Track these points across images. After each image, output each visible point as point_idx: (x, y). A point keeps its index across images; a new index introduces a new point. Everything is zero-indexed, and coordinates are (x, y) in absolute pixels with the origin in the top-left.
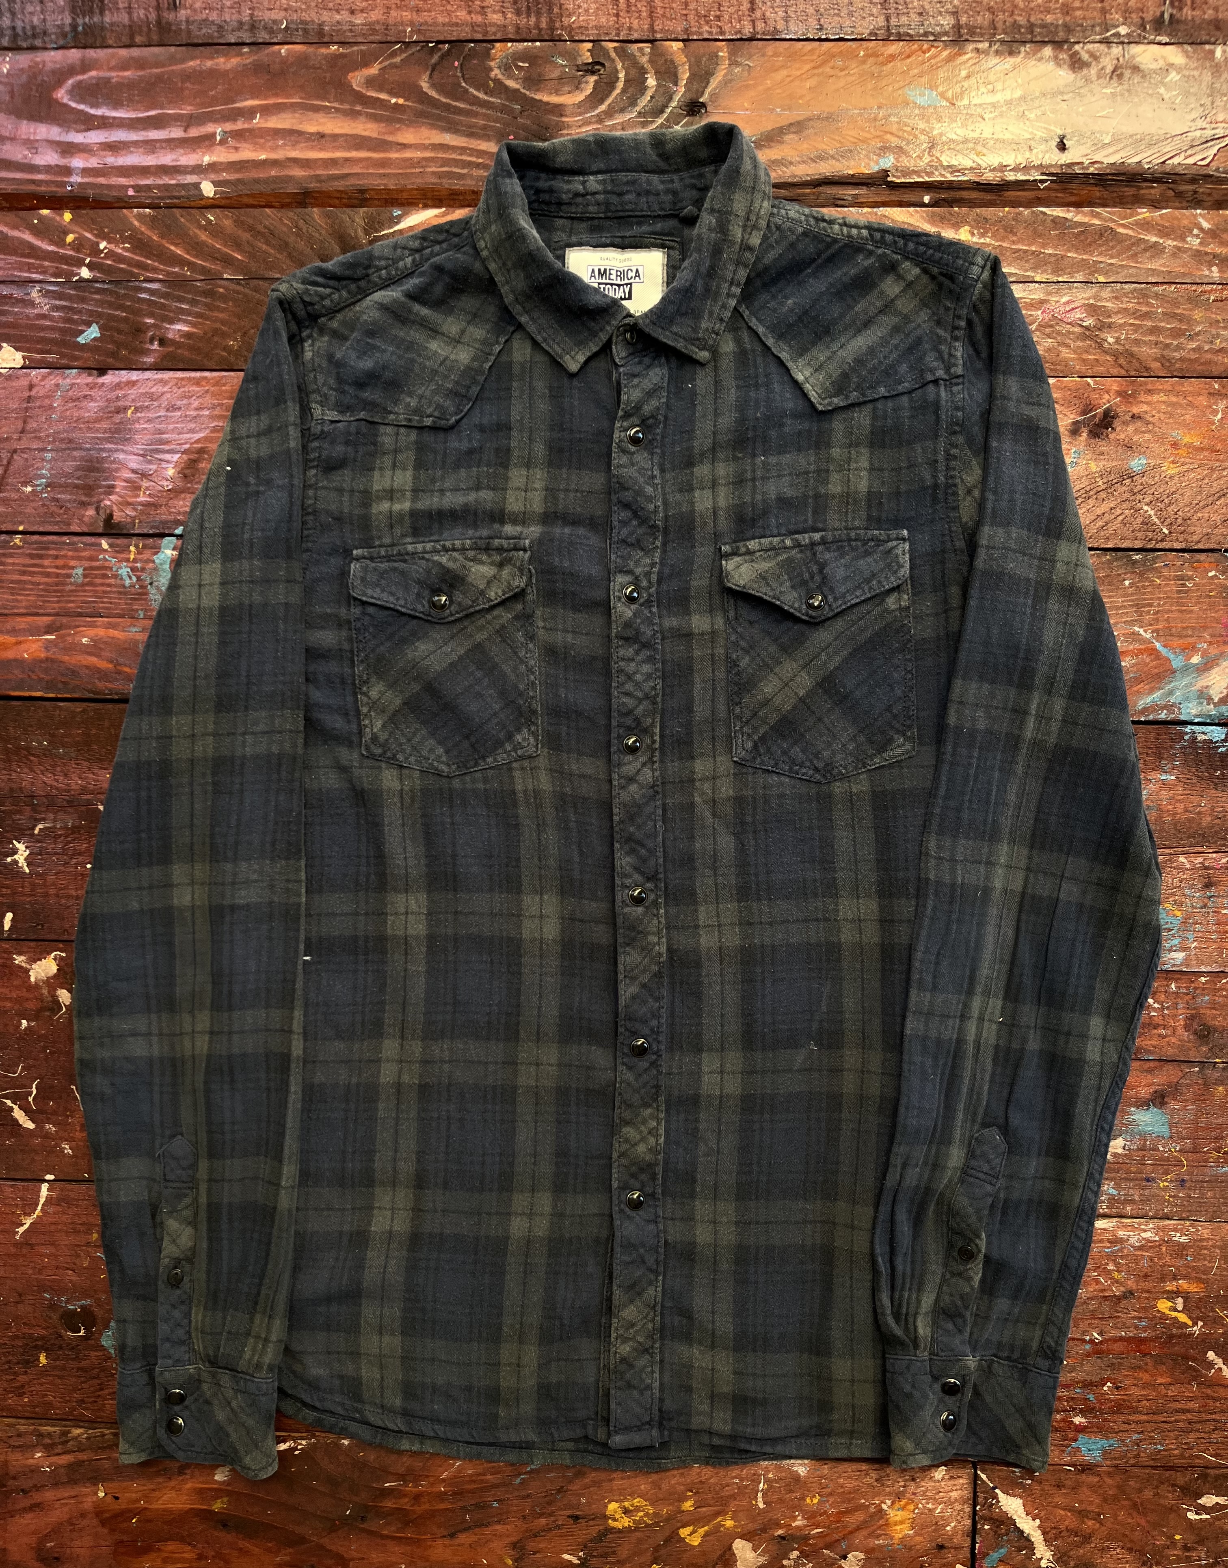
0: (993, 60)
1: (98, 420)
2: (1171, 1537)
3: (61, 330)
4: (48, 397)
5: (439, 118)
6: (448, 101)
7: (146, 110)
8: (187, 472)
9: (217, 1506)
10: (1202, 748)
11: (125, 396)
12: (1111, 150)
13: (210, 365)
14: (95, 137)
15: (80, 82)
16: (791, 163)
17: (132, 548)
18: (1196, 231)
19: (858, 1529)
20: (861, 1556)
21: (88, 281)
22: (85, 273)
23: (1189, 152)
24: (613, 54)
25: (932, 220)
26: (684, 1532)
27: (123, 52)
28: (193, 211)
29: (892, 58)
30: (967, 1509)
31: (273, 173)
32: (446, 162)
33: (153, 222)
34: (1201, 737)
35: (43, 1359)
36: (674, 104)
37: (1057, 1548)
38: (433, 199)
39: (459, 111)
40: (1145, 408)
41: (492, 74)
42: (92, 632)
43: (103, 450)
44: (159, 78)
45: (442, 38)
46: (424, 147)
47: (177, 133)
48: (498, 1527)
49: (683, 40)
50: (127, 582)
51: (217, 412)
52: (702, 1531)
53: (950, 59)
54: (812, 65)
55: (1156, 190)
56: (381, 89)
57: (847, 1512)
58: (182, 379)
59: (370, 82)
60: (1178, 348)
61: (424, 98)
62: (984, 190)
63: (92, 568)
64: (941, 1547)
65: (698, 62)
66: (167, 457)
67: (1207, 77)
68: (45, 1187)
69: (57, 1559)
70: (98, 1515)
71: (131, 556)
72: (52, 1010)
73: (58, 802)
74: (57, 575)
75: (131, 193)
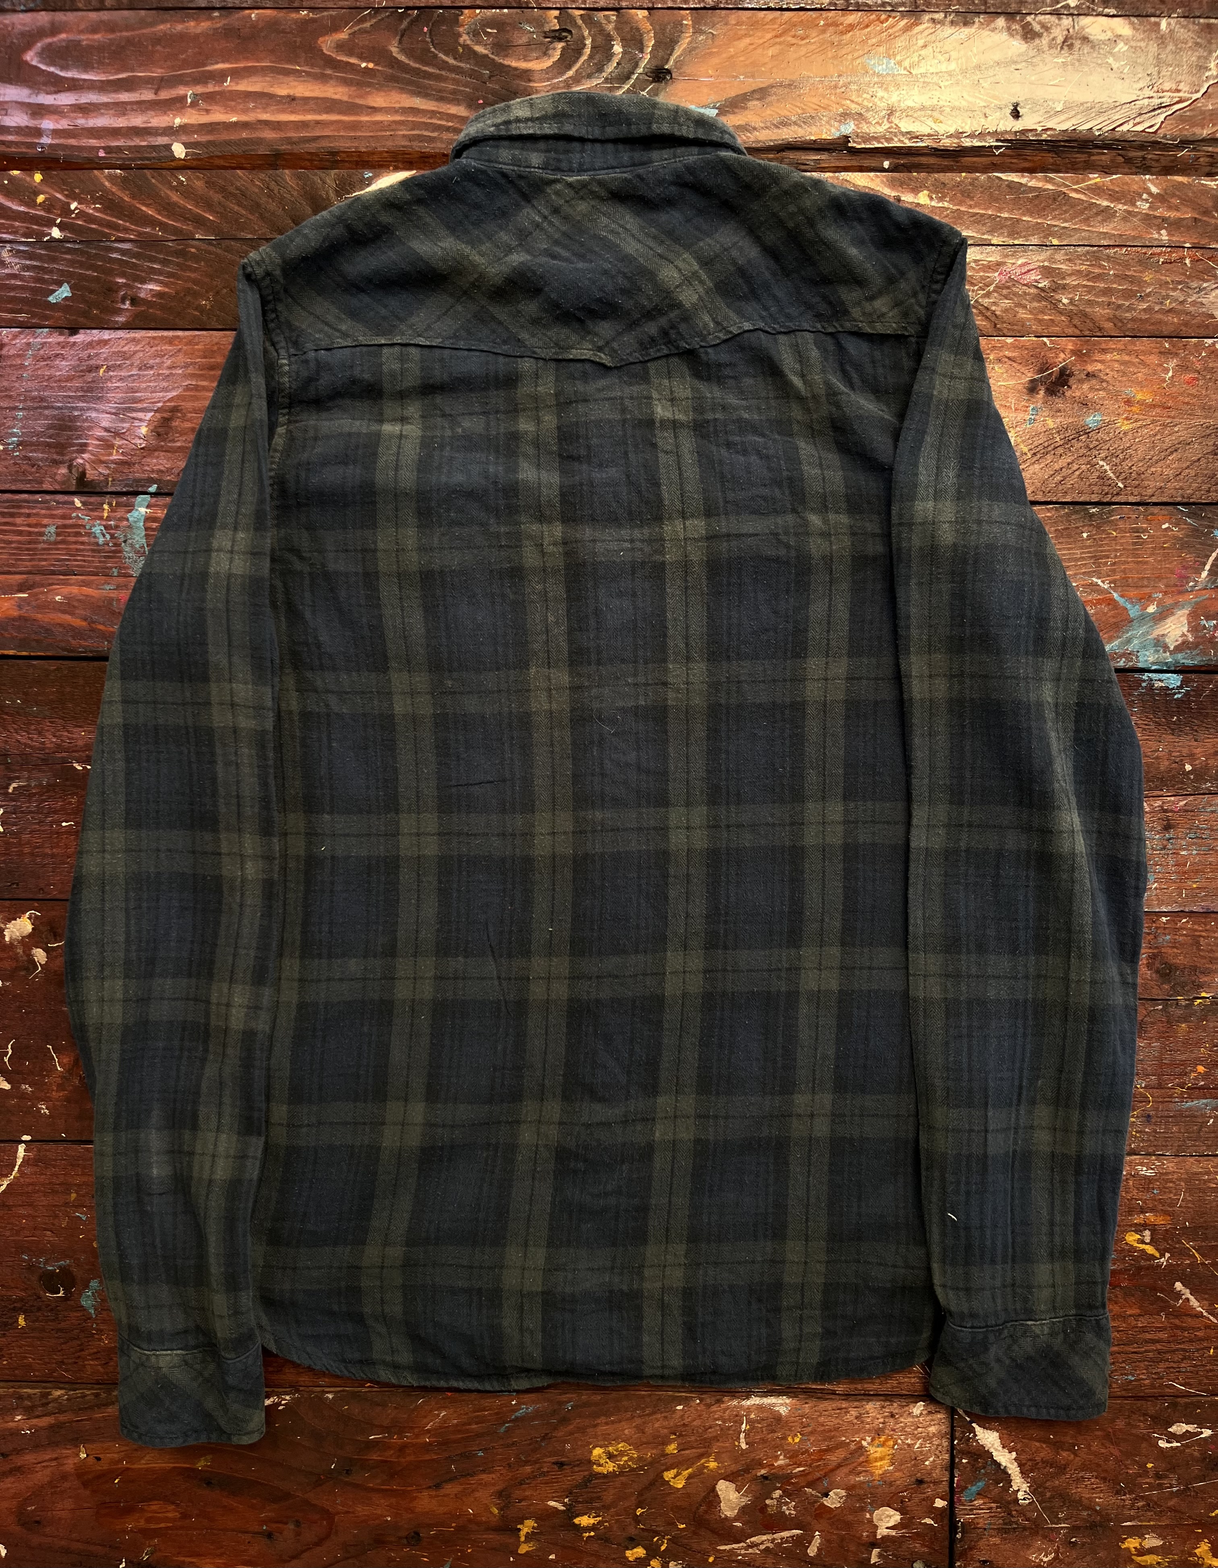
0: (948, 30)
1: (69, 379)
2: (1143, 1466)
3: (32, 289)
4: (19, 356)
5: (410, 82)
6: (417, 66)
7: (116, 74)
8: (160, 430)
9: (201, 1465)
10: (1159, 695)
11: (97, 355)
12: (1063, 117)
13: (181, 324)
14: (66, 99)
15: (50, 44)
16: (755, 129)
17: (106, 507)
18: (1145, 196)
19: (839, 1466)
20: (843, 1493)
21: (58, 240)
22: (56, 233)
23: (1138, 120)
24: (580, 22)
25: (892, 184)
26: (668, 1475)
27: (93, 15)
28: (164, 172)
29: (851, 27)
30: (945, 1443)
31: (244, 135)
32: (415, 126)
33: (124, 183)
34: (1158, 684)
35: (21, 1321)
36: (640, 70)
37: (1032, 1478)
38: (403, 162)
39: (429, 76)
40: (1099, 366)
41: (461, 40)
42: (66, 590)
43: (76, 409)
44: (129, 41)
45: (411, 4)
46: (395, 111)
47: (147, 95)
48: (484, 1476)
49: (648, 9)
50: (101, 540)
51: (190, 370)
52: (686, 1473)
53: (907, 29)
54: (774, 33)
55: (1106, 157)
56: (351, 54)
57: (828, 1450)
58: (154, 338)
59: (340, 47)
60: (1130, 309)
61: (394, 63)
62: (941, 156)
63: (65, 526)
64: (920, 1482)
65: (663, 30)
66: (140, 415)
67: (1153, 48)
68: (21, 1148)
69: (38, 1523)
70: (80, 1476)
71: (105, 514)
72: (27, 970)
73: (33, 760)
74: (29, 533)
75: (102, 154)
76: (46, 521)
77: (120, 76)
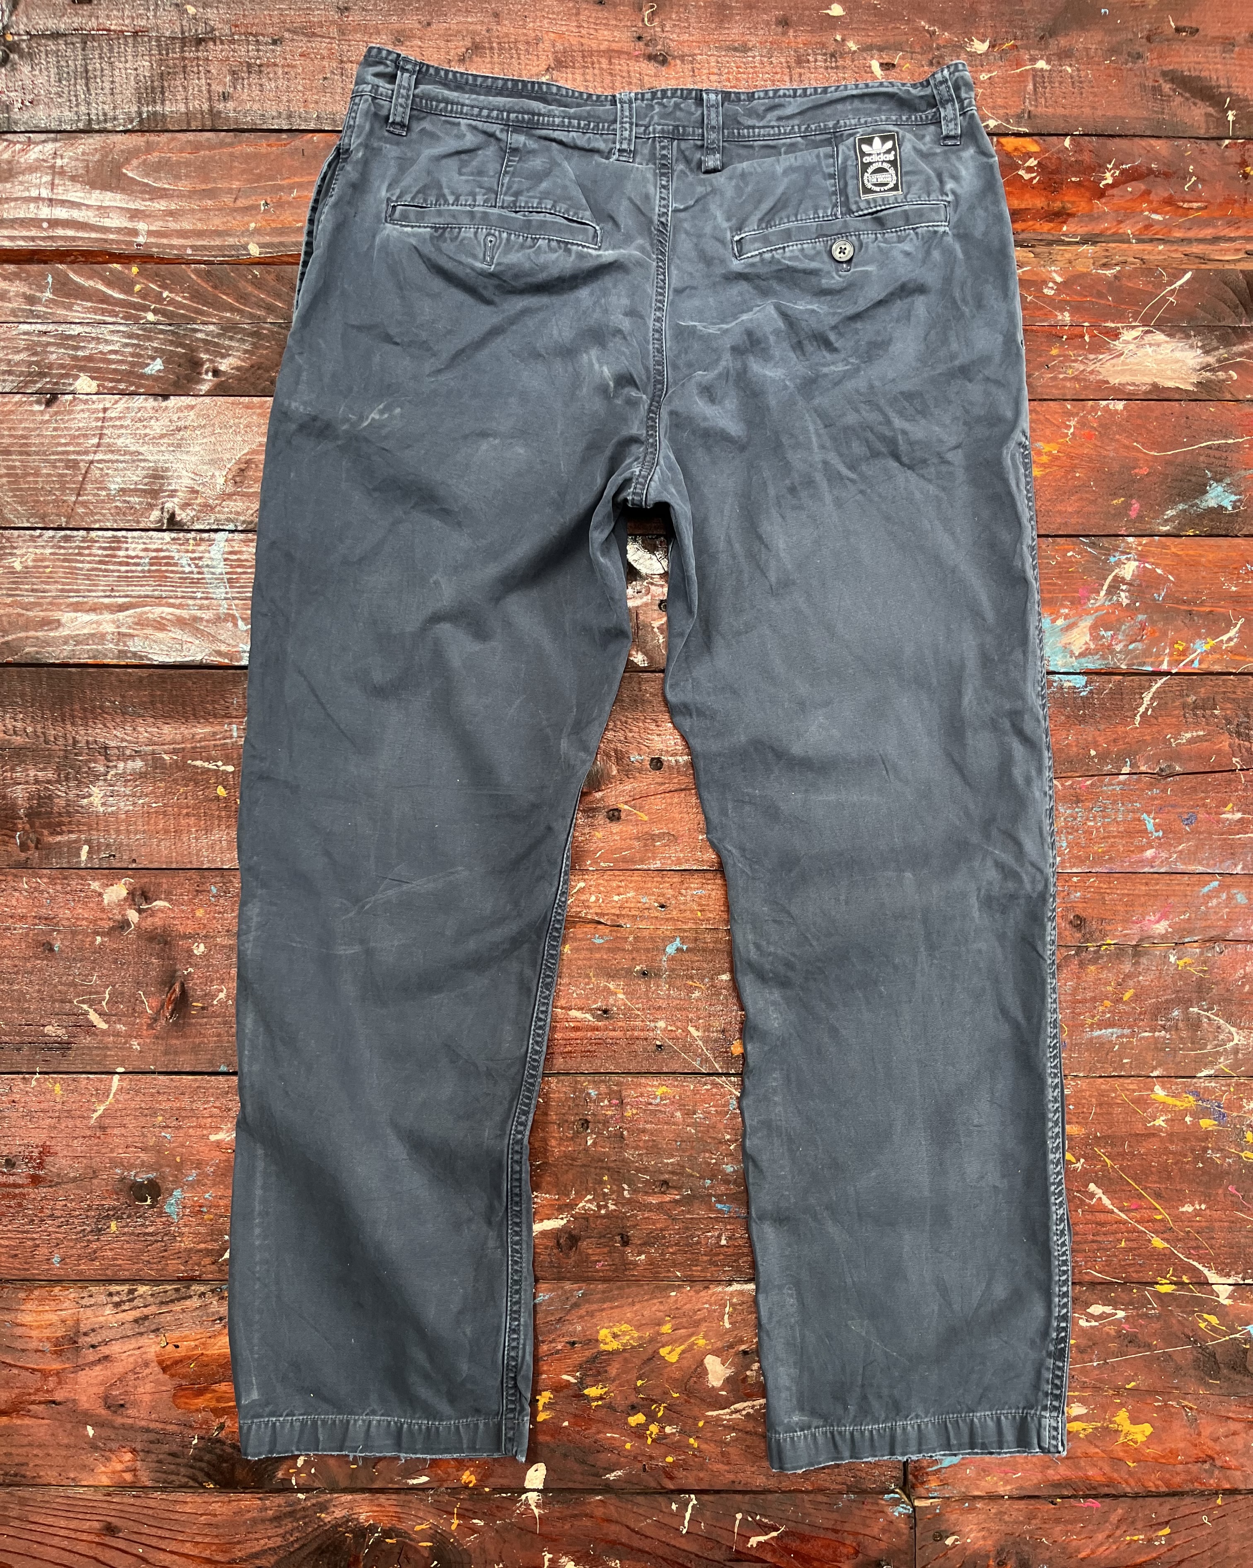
1: (162, 436)
3: (130, 363)
4: (120, 418)
7: (201, 185)
8: (236, 478)
10: (1067, 693)
11: (185, 417)
14: (159, 205)
15: (146, 161)
17: (191, 541)
21: (153, 323)
26: (663, 1352)
27: (181, 137)
28: (241, 267)
33: (208, 276)
34: (1066, 684)
35: (114, 1227)
43: (167, 461)
44: (212, 158)
47: (227, 203)
50: (187, 569)
51: (259, 429)
52: (679, 1350)
58: (233, 403)
63: (157, 558)
68: (116, 1079)
69: (122, 1406)
70: (160, 1363)
71: (190, 548)
72: (122, 928)
73: (128, 752)
74: (128, 564)
75: (189, 251)
76: (142, 554)
77: (204, 187)
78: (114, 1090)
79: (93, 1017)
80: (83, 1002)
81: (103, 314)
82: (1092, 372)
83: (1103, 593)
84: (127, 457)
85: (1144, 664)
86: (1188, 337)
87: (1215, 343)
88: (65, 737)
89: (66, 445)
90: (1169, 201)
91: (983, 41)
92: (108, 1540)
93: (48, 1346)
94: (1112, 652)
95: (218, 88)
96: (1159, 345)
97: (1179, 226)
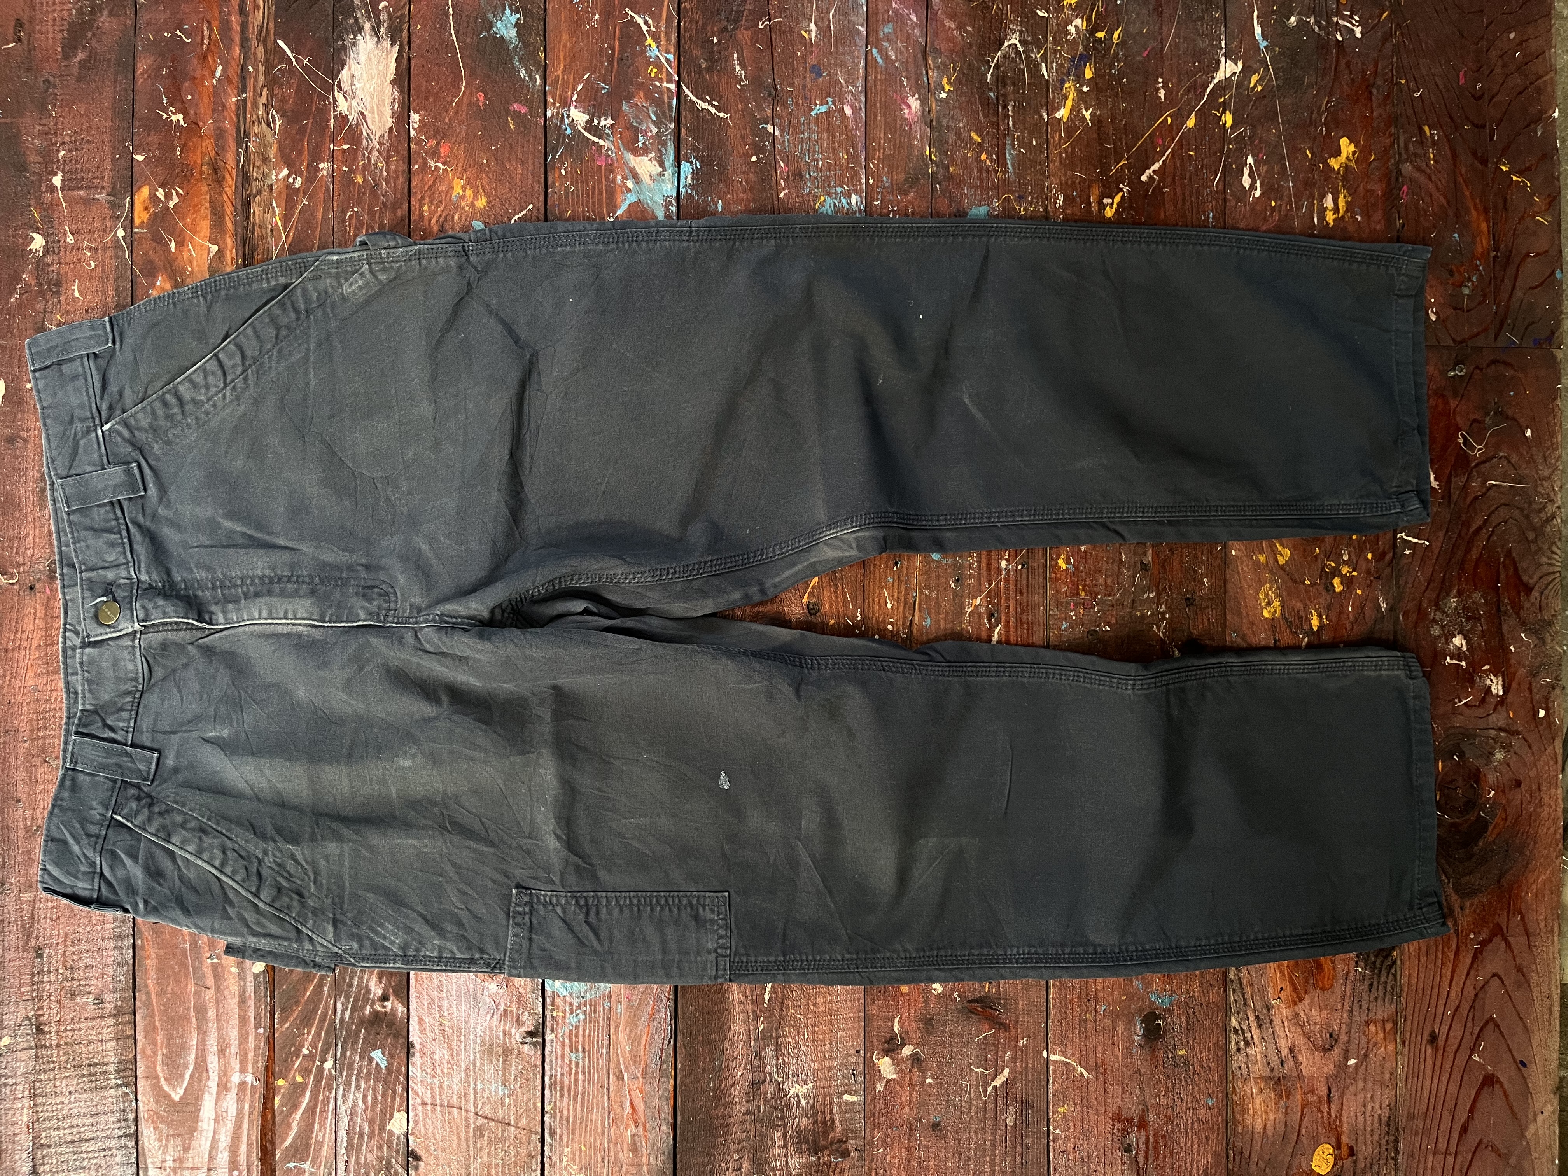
1: (450, 1047)
2: (1274, 209)
3: (375, 1082)
4: (432, 1089)
7: (191, 1022)
10: (697, 180)
11: (430, 1026)
14: (213, 1062)
15: (165, 1079)
17: (555, 1014)
21: (335, 1062)
22: (329, 1065)
26: (1281, 561)
27: (139, 1045)
28: (277, 978)
33: (286, 1011)
34: (689, 180)
35: (1183, 1052)
40: (433, 221)
42: (622, 1043)
43: (475, 1043)
44: (163, 1014)
47: (211, 996)
50: (582, 1017)
58: (417, 980)
60: (385, 196)
66: (479, 990)
69: (1331, 1036)
70: (1295, 1004)
71: (561, 1014)
72: (918, 1059)
73: (757, 1063)
74: (577, 1073)
75: (261, 1031)
76: (567, 1061)
77: (194, 1020)
78: (1063, 1059)
79: (998, 1082)
80: (985, 1091)
81: (327, 1112)
82: (380, 144)
83: (602, 142)
84: (471, 1079)
85: (670, 106)
86: (344, 47)
87: (352, 21)
88: (743, 1122)
89: (459, 1138)
90: (204, 58)
91: (33, 238)
92: (1441, 1041)
93: (1282, 1103)
94: (659, 135)
95: (90, 1011)
96: (353, 76)
97: (229, 49)
